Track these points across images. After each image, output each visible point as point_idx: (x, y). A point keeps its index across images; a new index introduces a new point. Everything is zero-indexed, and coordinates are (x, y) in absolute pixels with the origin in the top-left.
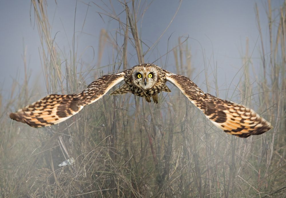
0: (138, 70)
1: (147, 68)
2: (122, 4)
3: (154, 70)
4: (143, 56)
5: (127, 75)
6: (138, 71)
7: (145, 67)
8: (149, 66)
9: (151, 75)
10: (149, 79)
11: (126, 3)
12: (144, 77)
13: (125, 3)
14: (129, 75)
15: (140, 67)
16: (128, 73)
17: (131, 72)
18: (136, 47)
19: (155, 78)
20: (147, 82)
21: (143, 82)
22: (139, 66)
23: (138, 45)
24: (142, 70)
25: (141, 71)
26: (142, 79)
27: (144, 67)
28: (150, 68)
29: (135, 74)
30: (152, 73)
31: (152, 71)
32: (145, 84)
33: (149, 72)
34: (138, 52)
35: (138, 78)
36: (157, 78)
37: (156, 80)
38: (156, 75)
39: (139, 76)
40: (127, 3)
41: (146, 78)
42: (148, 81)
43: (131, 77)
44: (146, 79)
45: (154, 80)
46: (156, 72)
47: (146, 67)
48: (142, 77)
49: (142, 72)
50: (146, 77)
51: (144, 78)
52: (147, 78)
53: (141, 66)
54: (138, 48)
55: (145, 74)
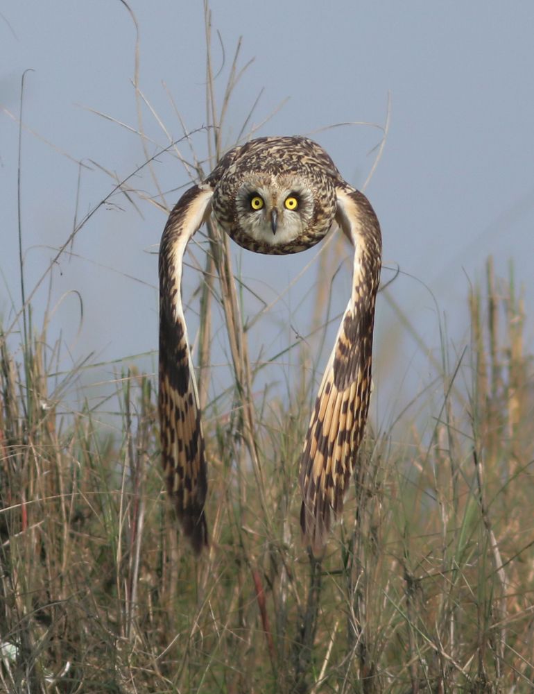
0: (254, 182)
1: (282, 179)
2: (187, 166)
3: (303, 185)
4: (245, 329)
5: (219, 202)
6: (253, 187)
7: (275, 174)
8: (288, 171)
9: (294, 201)
10: (287, 212)
11: (198, 164)
12: (270, 206)
13: (196, 163)
14: (226, 198)
15: (261, 174)
16: (223, 193)
17: (232, 189)
18: (223, 302)
19: (305, 212)
20: (280, 224)
21: (266, 222)
22: (259, 172)
23: (229, 295)
24: (265, 183)
25: (264, 187)
26: (265, 213)
27: (273, 176)
28: (289, 177)
29: (245, 197)
30: (295, 195)
31: (296, 189)
32: (274, 229)
33: (288, 193)
34: (230, 315)
35: (254, 210)
36: (311, 211)
37: (310, 217)
38: (310, 199)
39: (257, 203)
40: (202, 162)
41: (275, 209)
42: (282, 221)
43: (232, 204)
44: (277, 212)
45: (302, 217)
46: (309, 191)
47: (278, 174)
48: (264, 207)
49: (264, 192)
50: (277, 207)
51: (269, 210)
52: (280, 211)
53: (264, 170)
54: (228, 304)
55: (274, 196)
